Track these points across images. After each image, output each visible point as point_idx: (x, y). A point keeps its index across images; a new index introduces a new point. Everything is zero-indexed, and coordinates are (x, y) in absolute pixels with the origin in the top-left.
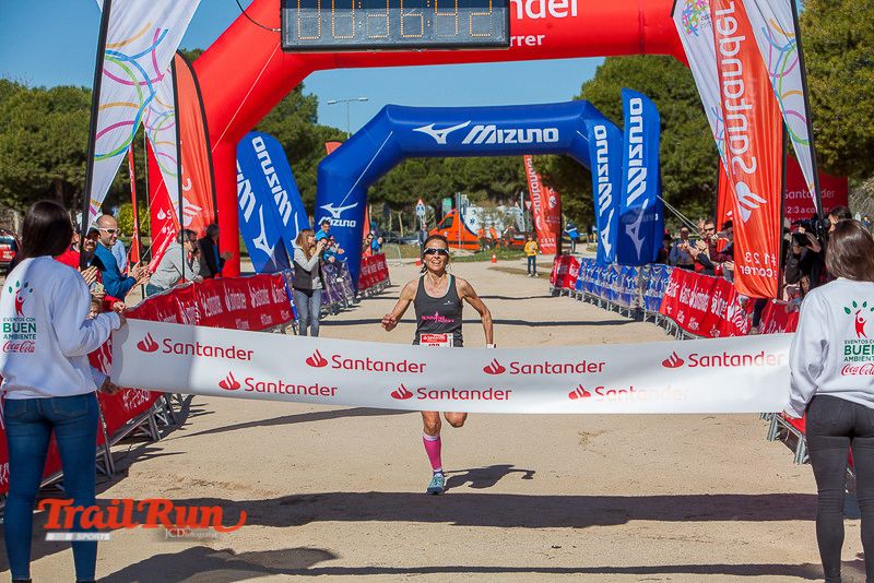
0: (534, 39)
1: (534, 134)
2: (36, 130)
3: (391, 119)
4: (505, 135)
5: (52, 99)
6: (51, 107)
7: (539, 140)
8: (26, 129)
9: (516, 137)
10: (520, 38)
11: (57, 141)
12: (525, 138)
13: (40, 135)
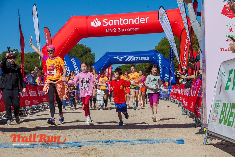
0: (137, 29)
1: (143, 58)
2: (28, 62)
3: (108, 55)
4: (136, 59)
5: (32, 55)
6: (32, 57)
7: (144, 60)
8: (26, 62)
9: (138, 59)
10: (133, 29)
11: (33, 65)
12: (141, 59)
13: (29, 64)
